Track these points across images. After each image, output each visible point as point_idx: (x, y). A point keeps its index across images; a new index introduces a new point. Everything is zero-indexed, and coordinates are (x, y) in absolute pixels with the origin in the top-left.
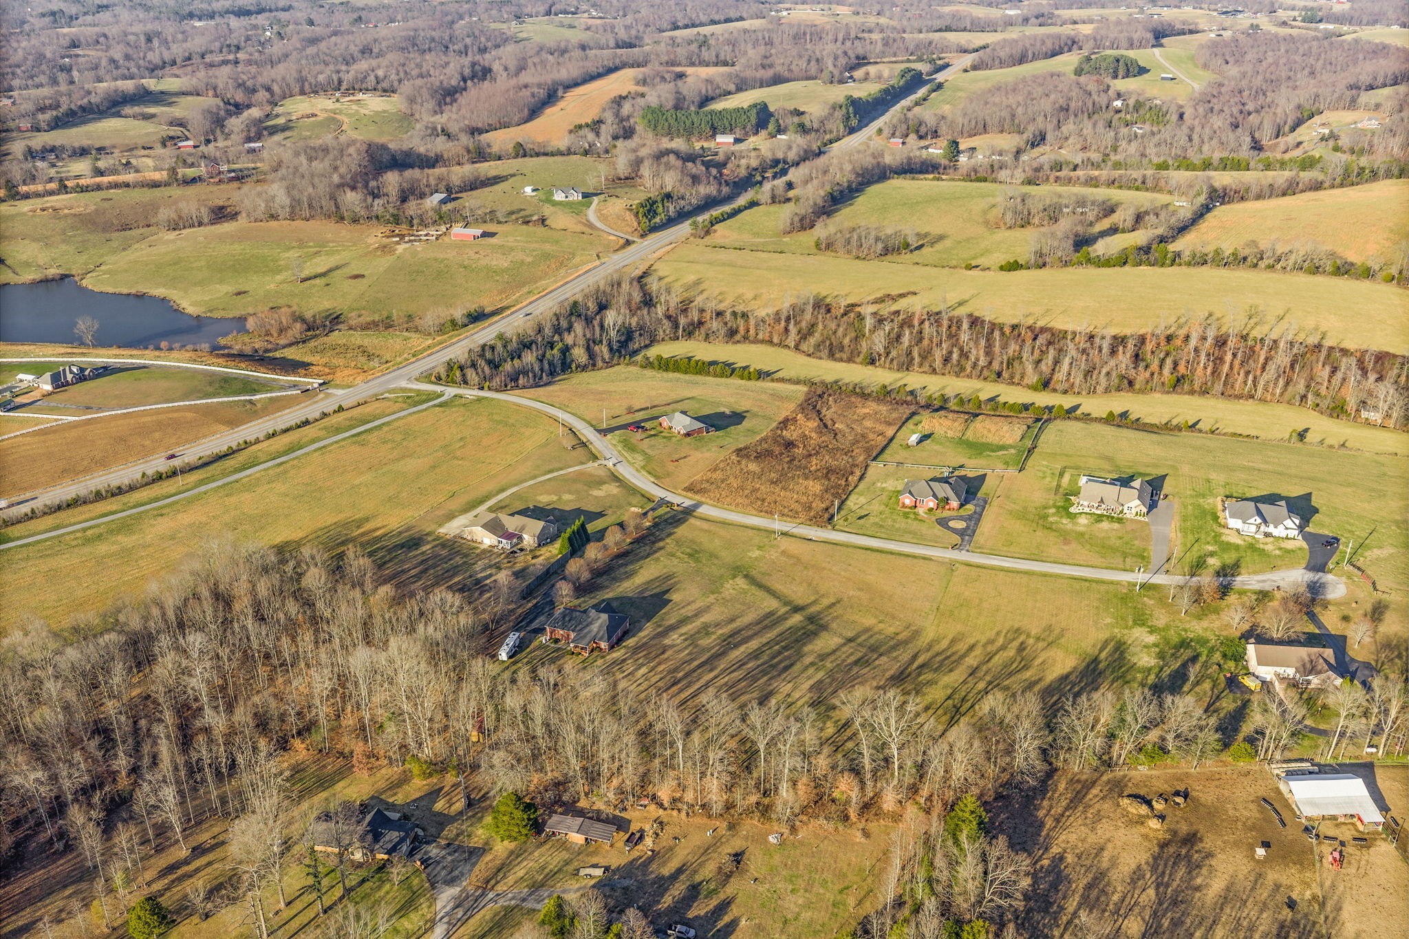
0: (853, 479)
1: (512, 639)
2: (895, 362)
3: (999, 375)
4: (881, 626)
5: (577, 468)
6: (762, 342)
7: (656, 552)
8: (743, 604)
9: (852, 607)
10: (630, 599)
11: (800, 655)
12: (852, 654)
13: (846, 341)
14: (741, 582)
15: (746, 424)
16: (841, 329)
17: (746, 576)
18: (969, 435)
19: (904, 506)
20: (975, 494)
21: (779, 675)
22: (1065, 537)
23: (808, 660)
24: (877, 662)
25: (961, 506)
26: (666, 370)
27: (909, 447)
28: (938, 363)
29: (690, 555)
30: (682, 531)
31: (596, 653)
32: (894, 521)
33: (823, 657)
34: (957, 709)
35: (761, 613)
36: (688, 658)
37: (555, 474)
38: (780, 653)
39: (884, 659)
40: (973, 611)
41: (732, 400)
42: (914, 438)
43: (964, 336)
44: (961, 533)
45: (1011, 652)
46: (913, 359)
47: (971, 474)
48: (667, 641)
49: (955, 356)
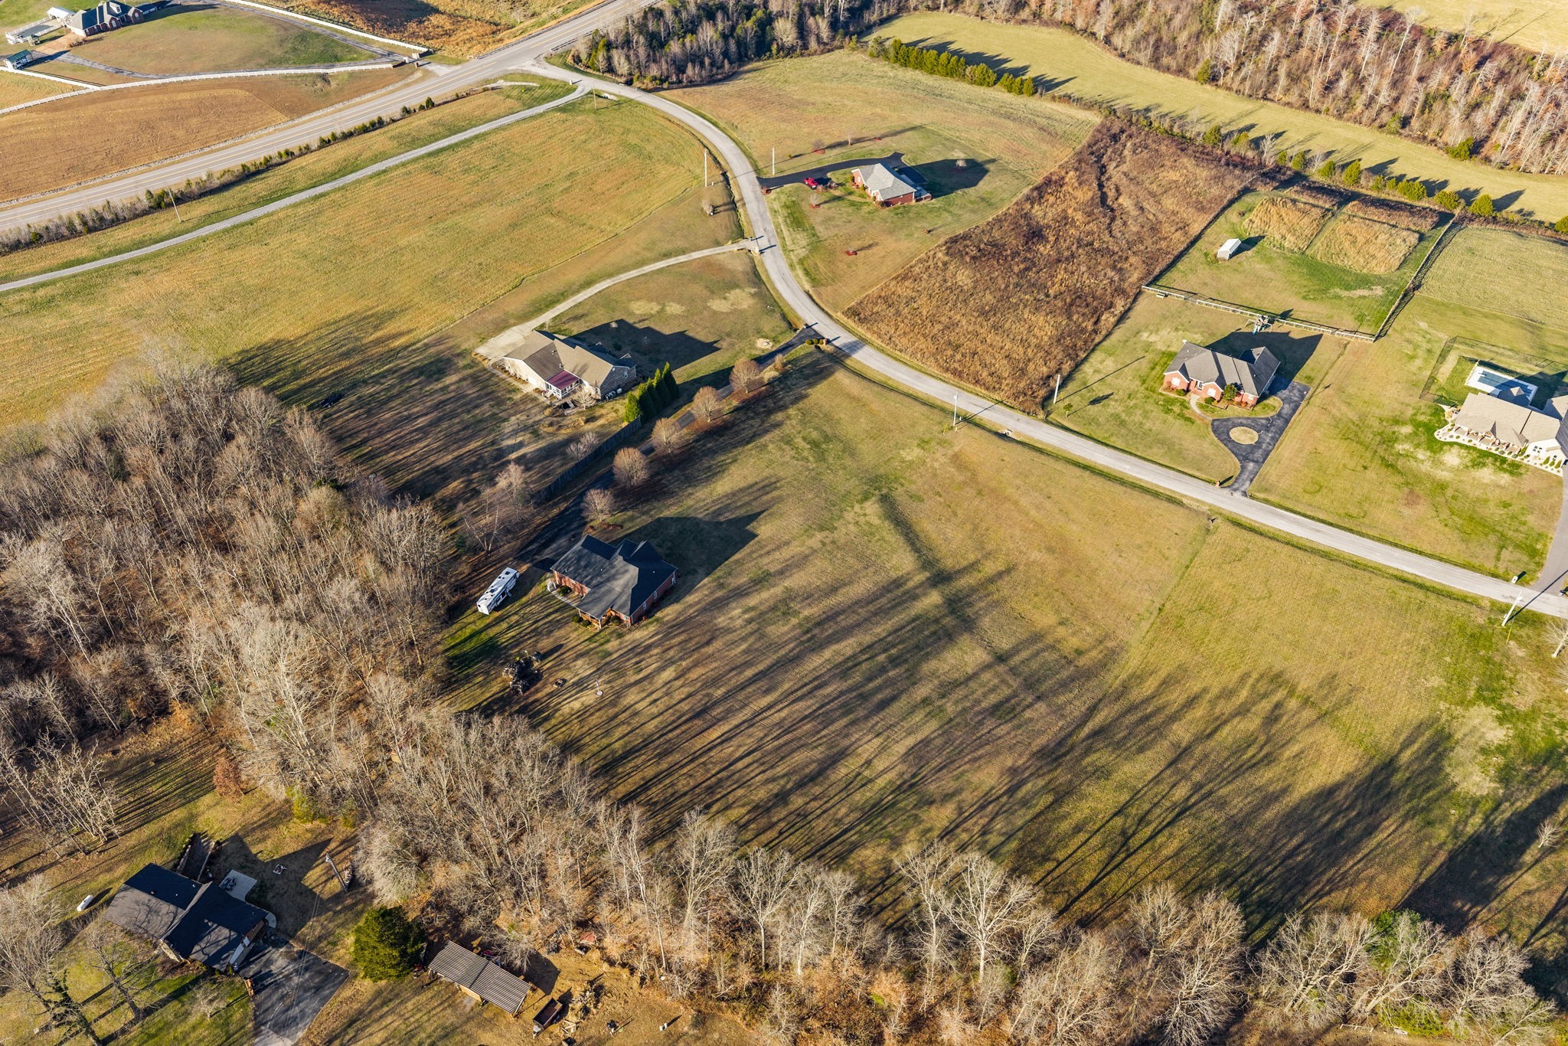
0: (1108, 319)
1: (503, 580)
2: (1248, 83)
3: (1405, 122)
4: (1061, 631)
5: (706, 253)
6: (1060, 24)
7: (766, 431)
8: (859, 557)
9: (1026, 586)
10: (695, 522)
11: (912, 678)
12: (993, 690)
13: (1182, 38)
14: (872, 510)
15: (984, 186)
16: (1179, 17)
17: (886, 500)
18: (1318, 249)
19: (1170, 388)
20: (1291, 375)
21: (866, 718)
22: (1413, 486)
23: (922, 691)
24: (1028, 714)
25: (1262, 398)
26: (905, 64)
27: (1216, 260)
28: (1314, 93)
29: (814, 444)
30: (819, 394)
31: (613, 626)
32: (1146, 414)
33: (947, 688)
34: (1126, 836)
35: (882, 579)
36: (741, 660)
37: (672, 261)
38: (883, 670)
39: (1042, 707)
40: (1216, 624)
41: (977, 136)
42: (1231, 244)
43: (1367, 50)
44: (1245, 454)
45: (1250, 724)
46: (1275, 82)
47: (1297, 331)
48: (721, 621)
49: (1343, 84)
